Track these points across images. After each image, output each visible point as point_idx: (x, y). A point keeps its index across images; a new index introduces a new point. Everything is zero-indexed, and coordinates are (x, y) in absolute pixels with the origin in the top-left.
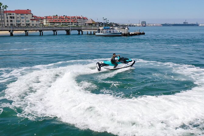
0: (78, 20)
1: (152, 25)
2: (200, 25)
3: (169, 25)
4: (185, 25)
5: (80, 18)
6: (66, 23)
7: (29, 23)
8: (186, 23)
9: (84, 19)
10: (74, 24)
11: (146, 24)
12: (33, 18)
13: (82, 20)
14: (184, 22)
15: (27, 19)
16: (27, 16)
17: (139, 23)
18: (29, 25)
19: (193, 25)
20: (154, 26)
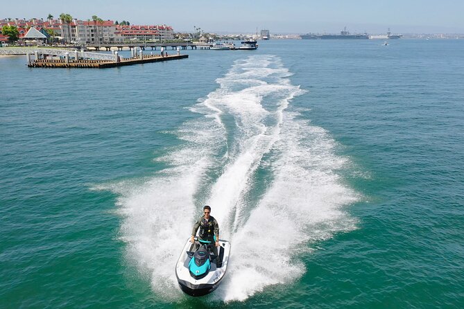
0: (161, 31)
1: (281, 37)
2: (372, 37)
3: (315, 37)
4: (344, 36)
5: (162, 29)
6: (142, 35)
7: (112, 37)
8: (346, 33)
9: (168, 29)
10: (154, 37)
11: (268, 36)
12: (117, 31)
13: (166, 31)
14: (342, 32)
15: (110, 33)
16: (110, 28)
17: (257, 34)
18: (112, 39)
19: (358, 37)
20: (285, 38)
